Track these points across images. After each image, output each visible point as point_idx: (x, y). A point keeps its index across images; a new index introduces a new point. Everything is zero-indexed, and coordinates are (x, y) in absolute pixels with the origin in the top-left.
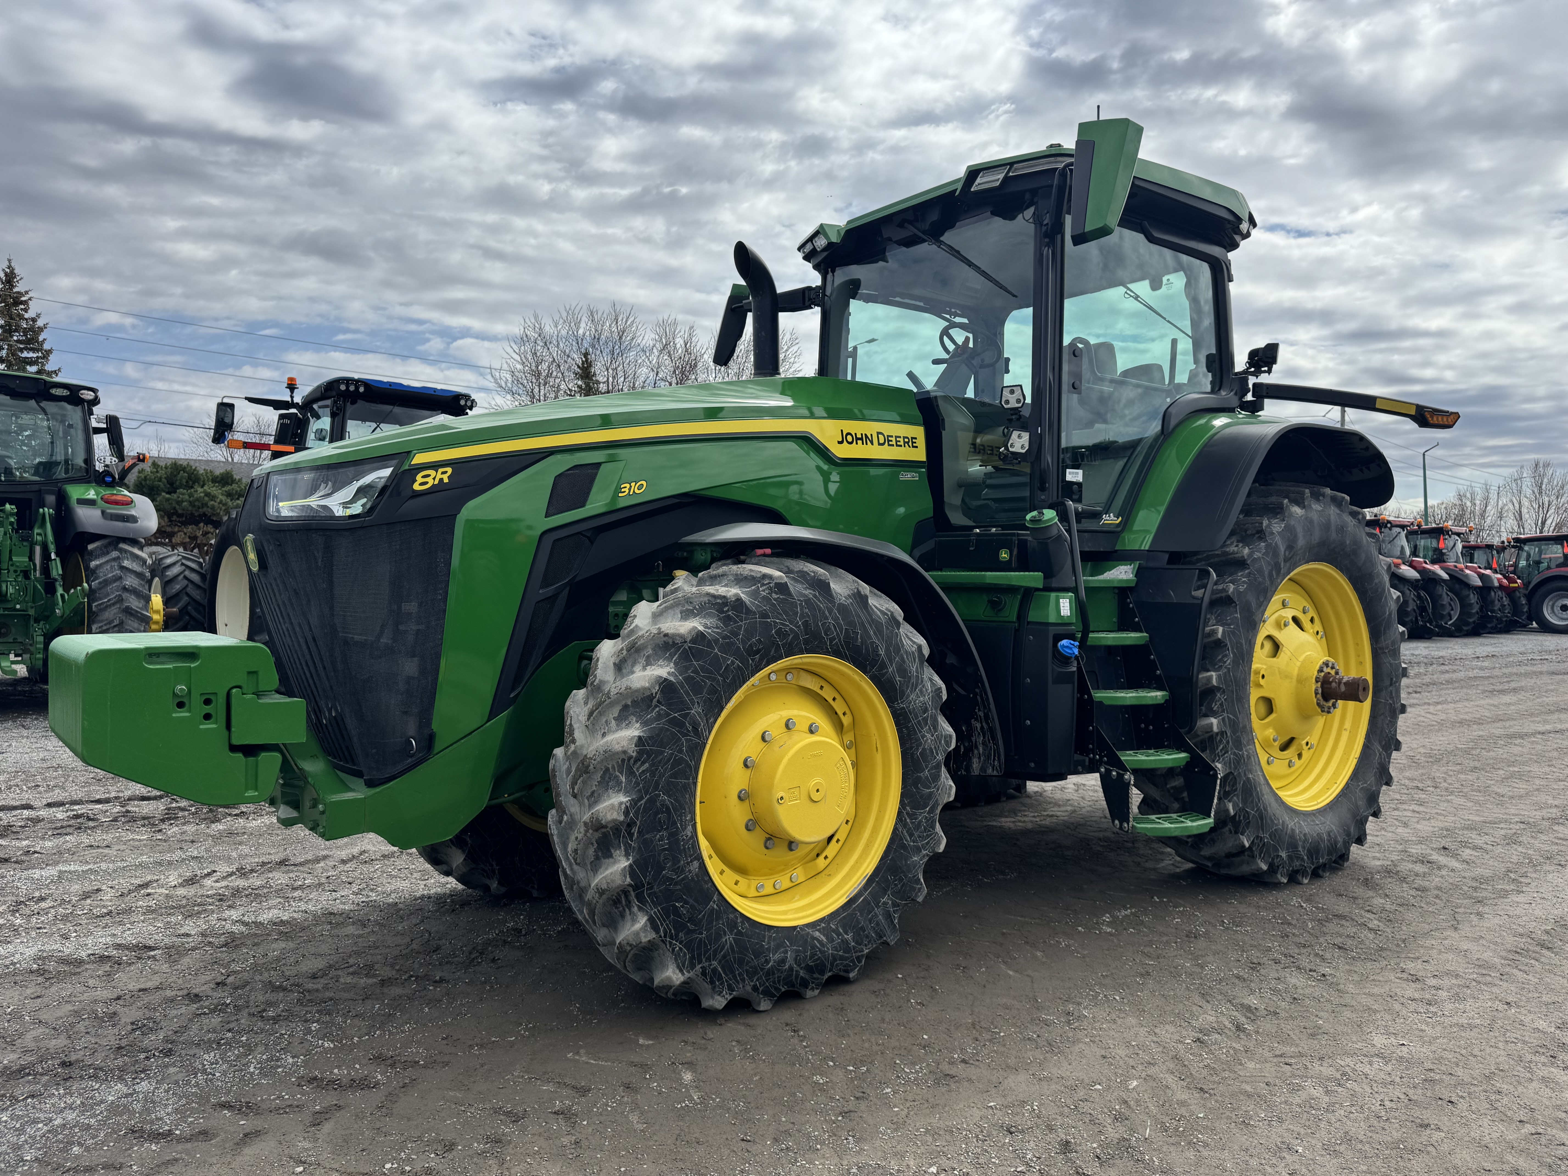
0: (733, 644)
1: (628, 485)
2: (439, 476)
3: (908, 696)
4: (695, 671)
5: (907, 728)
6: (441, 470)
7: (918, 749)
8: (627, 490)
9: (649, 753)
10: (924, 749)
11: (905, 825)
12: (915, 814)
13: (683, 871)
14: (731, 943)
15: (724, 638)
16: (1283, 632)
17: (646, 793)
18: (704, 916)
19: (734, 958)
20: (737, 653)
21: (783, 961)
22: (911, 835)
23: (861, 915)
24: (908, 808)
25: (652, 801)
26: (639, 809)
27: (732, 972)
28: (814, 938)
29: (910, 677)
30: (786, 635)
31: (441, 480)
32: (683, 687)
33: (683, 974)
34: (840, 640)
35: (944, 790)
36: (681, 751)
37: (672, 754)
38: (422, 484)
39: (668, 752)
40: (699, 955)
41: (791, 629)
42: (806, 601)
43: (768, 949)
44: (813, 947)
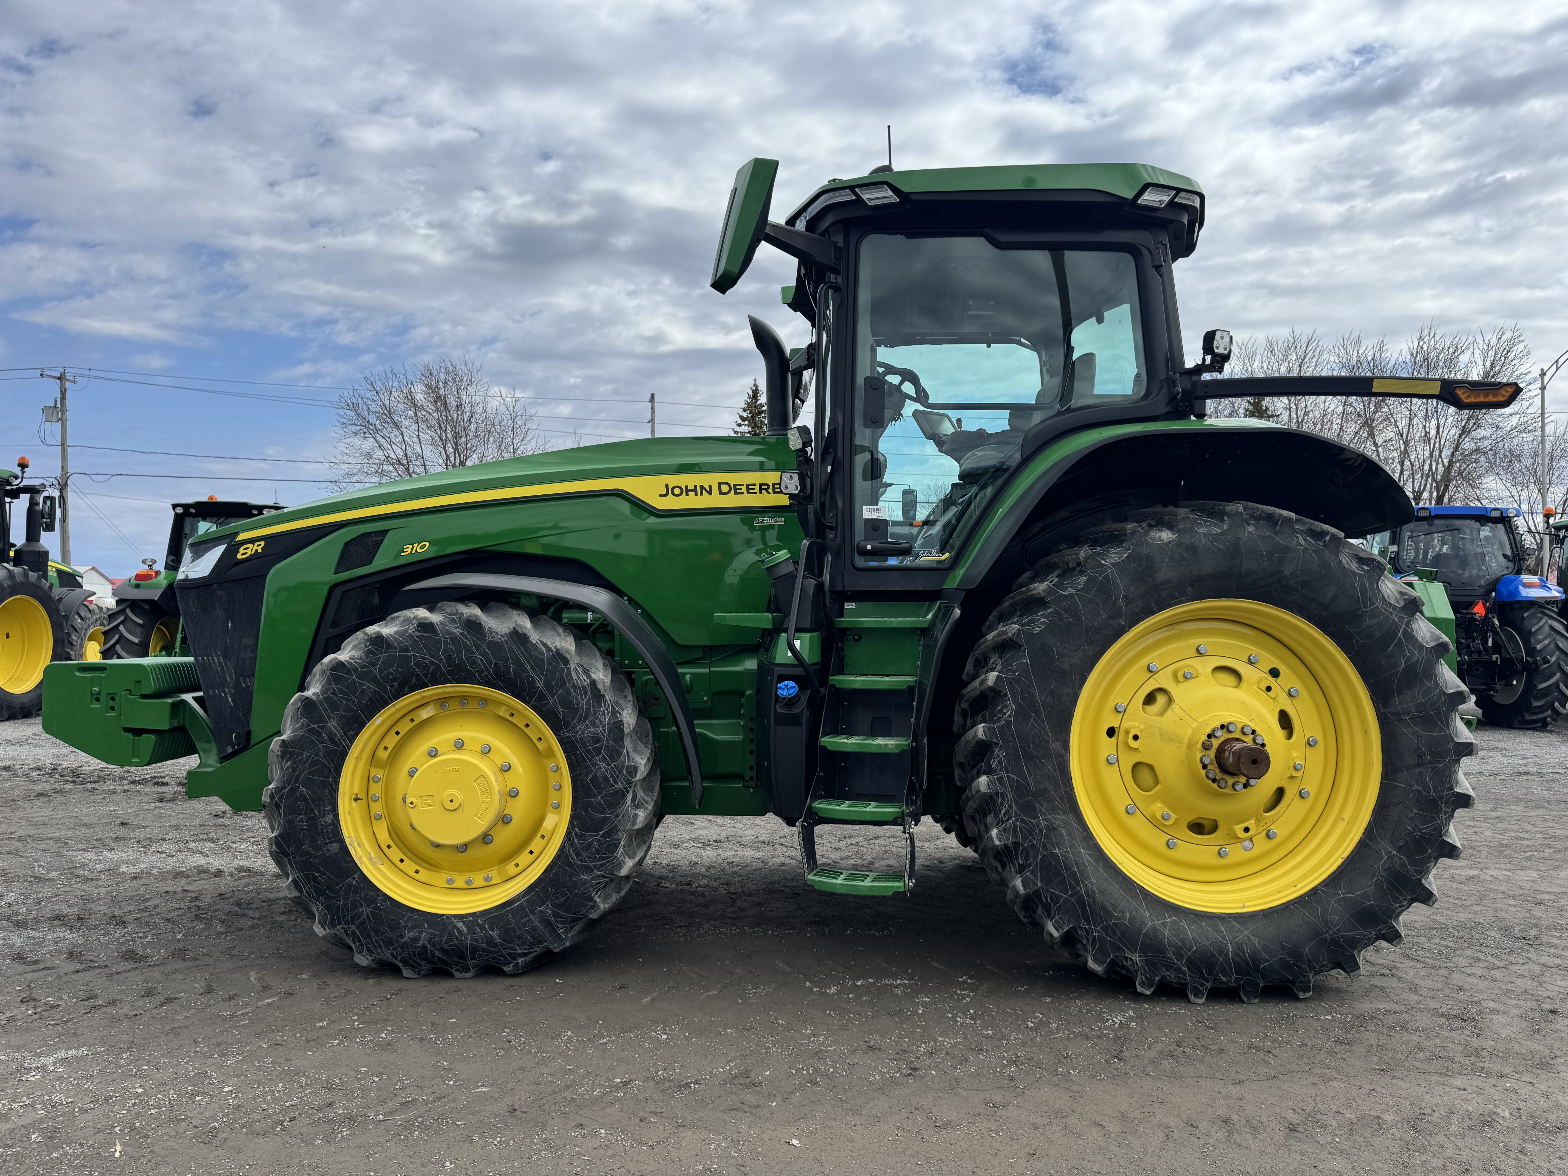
0: (371, 672)
1: (410, 546)
2: (255, 548)
3: (574, 726)
4: (334, 693)
5: (575, 755)
6: (257, 544)
7: (587, 776)
8: (409, 550)
9: (292, 754)
10: (595, 777)
11: (572, 844)
12: (584, 835)
13: (320, 849)
14: (367, 914)
15: (362, 667)
16: (1181, 685)
17: (289, 784)
18: (342, 888)
19: (371, 927)
20: (374, 680)
21: (417, 939)
22: (578, 855)
23: (514, 917)
24: (577, 829)
25: (293, 791)
26: (283, 795)
27: (370, 938)
28: (455, 927)
29: (578, 709)
30: (426, 666)
31: (257, 550)
32: (322, 704)
33: (325, 930)
34: (489, 673)
35: (626, 817)
36: (317, 755)
37: (310, 756)
38: (243, 554)
39: (306, 754)
40: (338, 918)
41: (432, 662)
42: (451, 639)
43: (405, 927)
44: (451, 934)
